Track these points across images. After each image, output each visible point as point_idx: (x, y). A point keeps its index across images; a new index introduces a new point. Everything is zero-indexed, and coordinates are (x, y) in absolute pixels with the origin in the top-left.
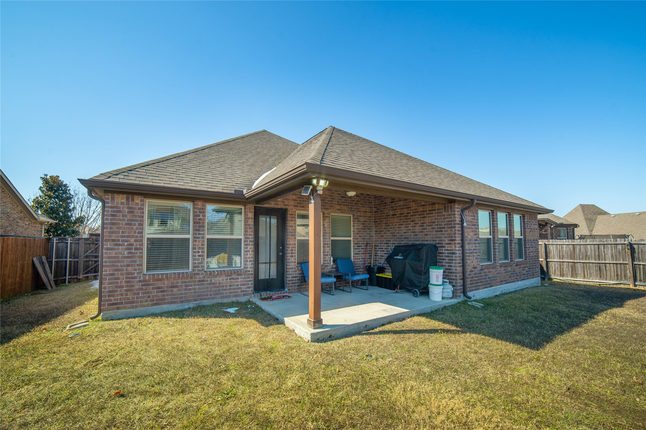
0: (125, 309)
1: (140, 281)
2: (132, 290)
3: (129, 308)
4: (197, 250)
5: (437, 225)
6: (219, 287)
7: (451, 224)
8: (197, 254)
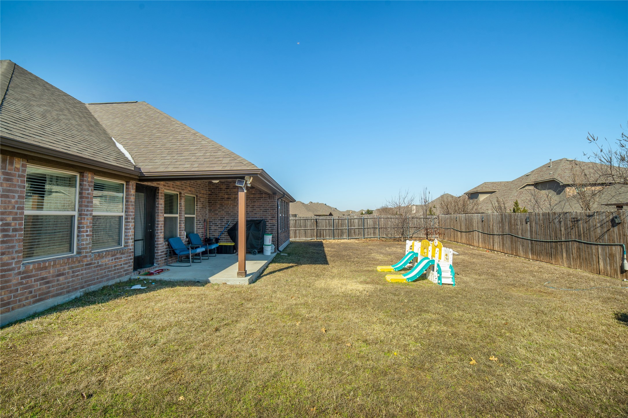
1: (19, 273)
4: (85, 229)
5: (264, 207)
6: (105, 269)
7: (273, 207)
8: (85, 234)
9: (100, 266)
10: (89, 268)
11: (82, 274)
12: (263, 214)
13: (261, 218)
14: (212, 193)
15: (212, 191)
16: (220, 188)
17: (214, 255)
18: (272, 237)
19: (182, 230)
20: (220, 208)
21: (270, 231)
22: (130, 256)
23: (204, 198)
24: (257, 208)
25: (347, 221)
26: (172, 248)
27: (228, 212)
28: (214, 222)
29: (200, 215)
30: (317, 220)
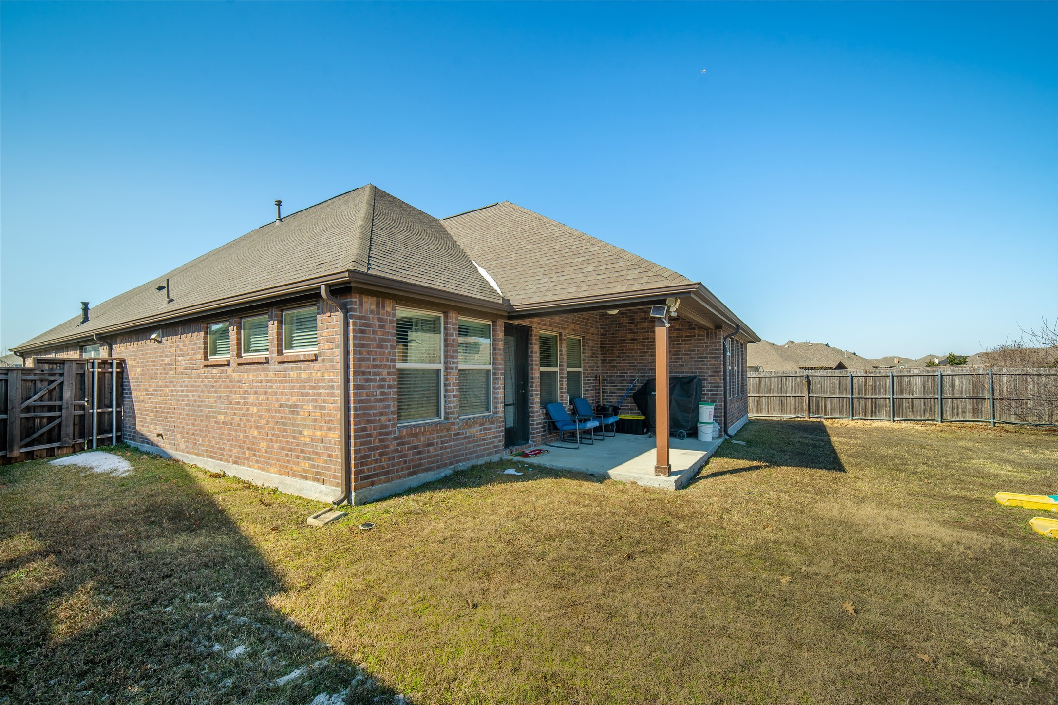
0: (380, 483)
1: (395, 439)
2: (387, 453)
3: (384, 482)
4: (451, 388)
5: (697, 354)
6: (474, 441)
7: (716, 353)
8: (452, 394)
9: (468, 437)
10: (457, 439)
11: (451, 447)
12: (695, 365)
13: (692, 372)
14: (606, 331)
15: (605, 328)
16: (620, 324)
17: (612, 434)
18: (715, 409)
19: (565, 393)
20: (619, 357)
21: (710, 398)
22: (500, 427)
23: (593, 340)
24: (684, 354)
25: (888, 381)
26: (552, 419)
27: (632, 363)
28: (611, 380)
29: (589, 369)
30: (811, 378)
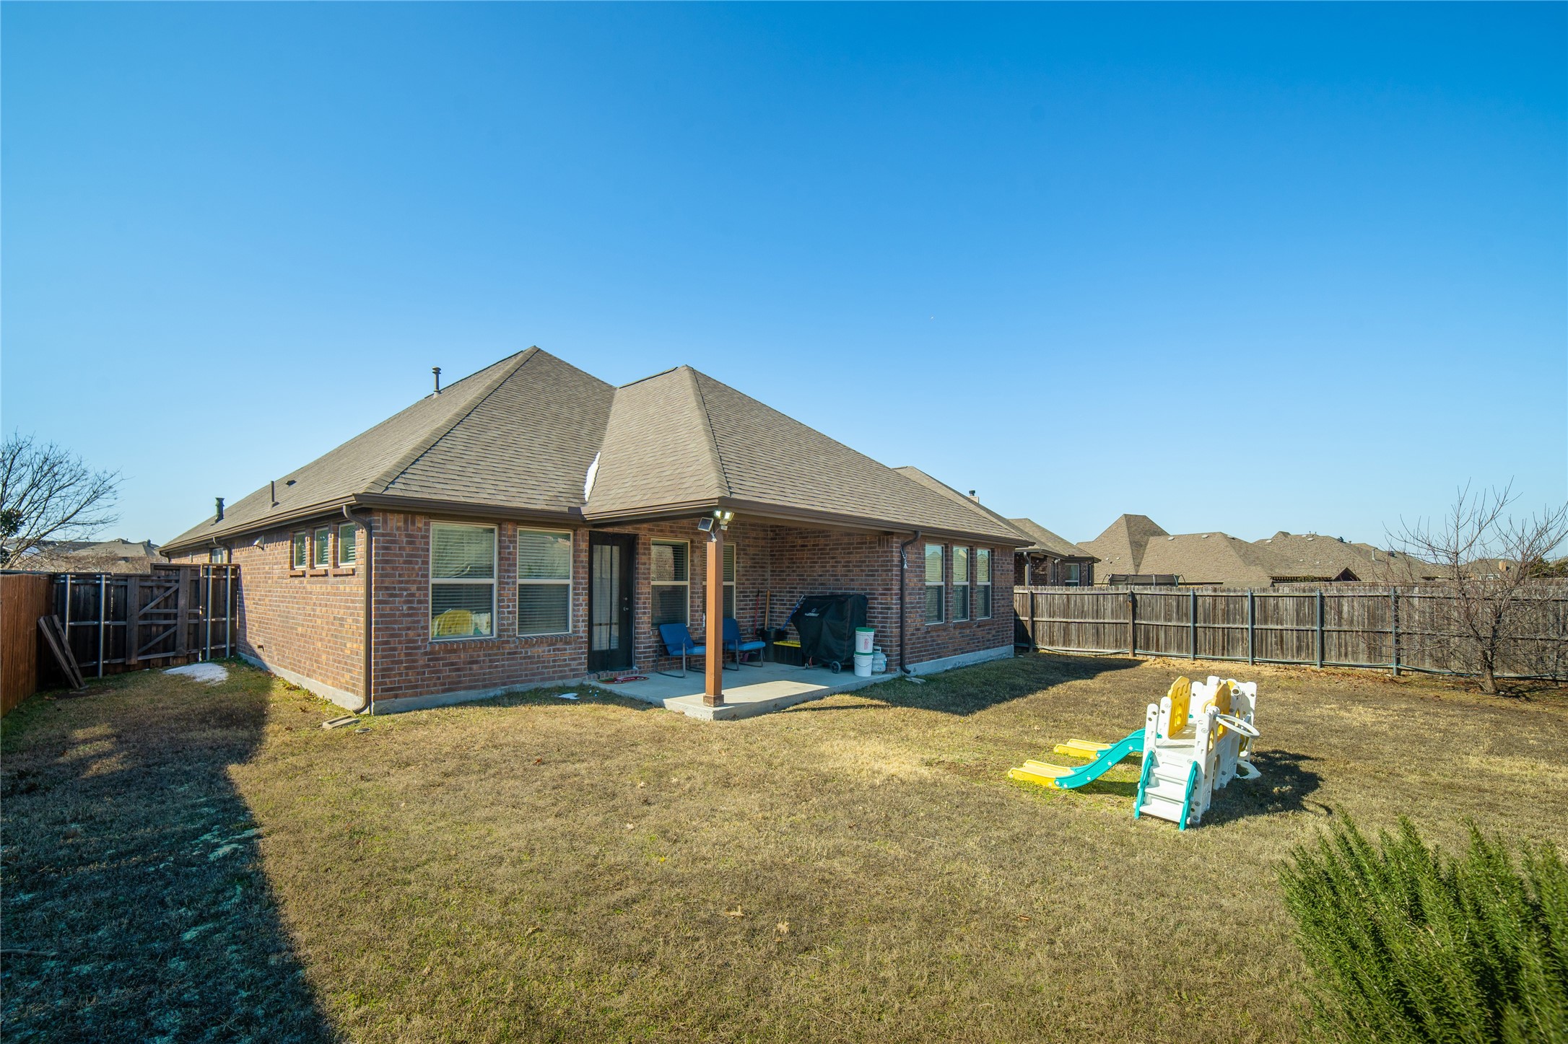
1: (426, 654)
2: (414, 668)
4: (506, 603)
5: (868, 566)
6: (538, 662)
7: (887, 566)
8: (506, 610)
9: (529, 658)
10: (513, 659)
11: (503, 666)
12: (866, 580)
19: (697, 611)
20: (788, 567)
21: (880, 622)
22: (581, 648)
24: (855, 566)
27: (803, 575)
28: (779, 596)
